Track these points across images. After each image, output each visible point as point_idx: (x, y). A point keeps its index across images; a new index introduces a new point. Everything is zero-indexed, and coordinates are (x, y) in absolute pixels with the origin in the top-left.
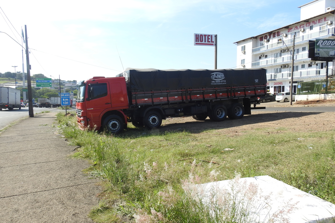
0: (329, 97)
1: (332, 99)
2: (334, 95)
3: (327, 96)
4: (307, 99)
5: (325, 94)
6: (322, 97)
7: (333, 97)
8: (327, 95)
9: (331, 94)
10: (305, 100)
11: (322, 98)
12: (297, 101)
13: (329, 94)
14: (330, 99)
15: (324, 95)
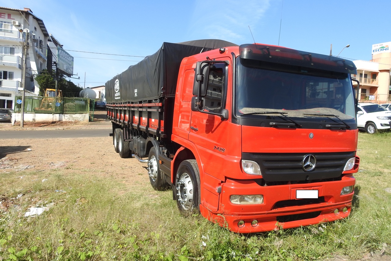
0: (66, 118)
1: (70, 120)
2: (72, 116)
3: (63, 117)
4: (34, 120)
5: (61, 114)
6: (56, 117)
7: (71, 118)
8: (63, 115)
9: (68, 115)
10: (31, 120)
11: (56, 119)
12: (15, 121)
13: (66, 115)
14: (68, 120)
15: (59, 115)
